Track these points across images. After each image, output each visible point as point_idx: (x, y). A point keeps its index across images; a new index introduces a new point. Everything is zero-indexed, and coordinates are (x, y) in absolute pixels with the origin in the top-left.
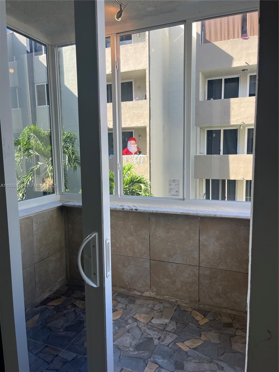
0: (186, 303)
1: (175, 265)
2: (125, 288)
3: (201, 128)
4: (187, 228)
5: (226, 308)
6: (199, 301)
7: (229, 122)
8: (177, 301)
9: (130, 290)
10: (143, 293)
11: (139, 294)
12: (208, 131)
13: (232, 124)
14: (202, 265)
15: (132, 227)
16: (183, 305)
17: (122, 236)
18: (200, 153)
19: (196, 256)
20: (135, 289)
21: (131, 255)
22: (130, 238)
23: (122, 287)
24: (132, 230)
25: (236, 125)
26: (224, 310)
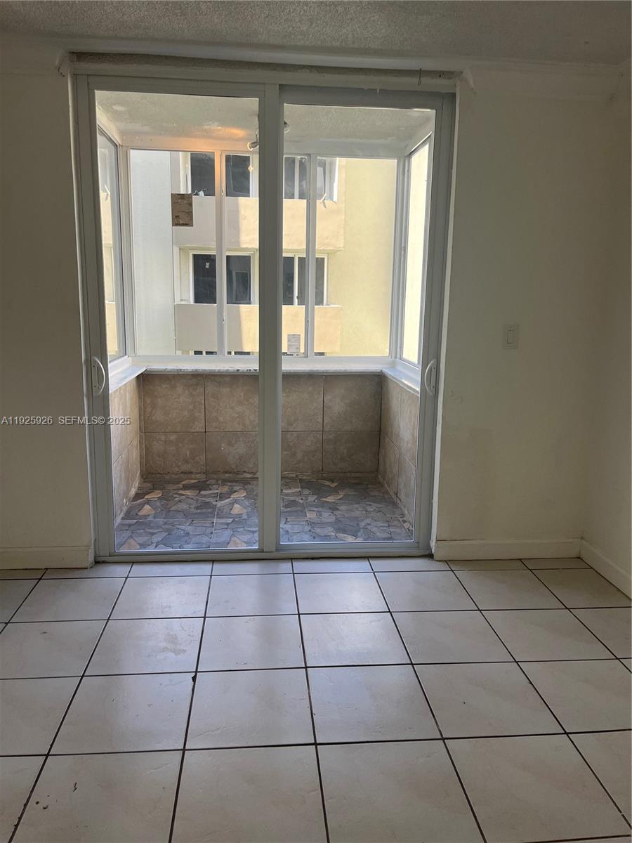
0: (308, 476)
1: (295, 434)
2: (230, 473)
3: (180, 249)
4: (310, 389)
5: (350, 472)
6: (322, 470)
7: (238, 243)
8: (297, 476)
9: (238, 473)
10: (255, 474)
11: (250, 476)
12: (196, 257)
13: (244, 246)
14: (326, 429)
15: (242, 394)
16: (305, 478)
17: (228, 407)
18: (181, 300)
19: (320, 420)
20: (244, 472)
21: (239, 430)
22: (239, 409)
23: (226, 472)
24: (242, 398)
25: (246, 249)
26: (348, 475)
